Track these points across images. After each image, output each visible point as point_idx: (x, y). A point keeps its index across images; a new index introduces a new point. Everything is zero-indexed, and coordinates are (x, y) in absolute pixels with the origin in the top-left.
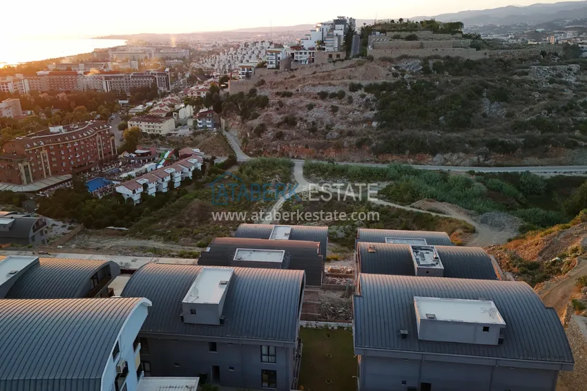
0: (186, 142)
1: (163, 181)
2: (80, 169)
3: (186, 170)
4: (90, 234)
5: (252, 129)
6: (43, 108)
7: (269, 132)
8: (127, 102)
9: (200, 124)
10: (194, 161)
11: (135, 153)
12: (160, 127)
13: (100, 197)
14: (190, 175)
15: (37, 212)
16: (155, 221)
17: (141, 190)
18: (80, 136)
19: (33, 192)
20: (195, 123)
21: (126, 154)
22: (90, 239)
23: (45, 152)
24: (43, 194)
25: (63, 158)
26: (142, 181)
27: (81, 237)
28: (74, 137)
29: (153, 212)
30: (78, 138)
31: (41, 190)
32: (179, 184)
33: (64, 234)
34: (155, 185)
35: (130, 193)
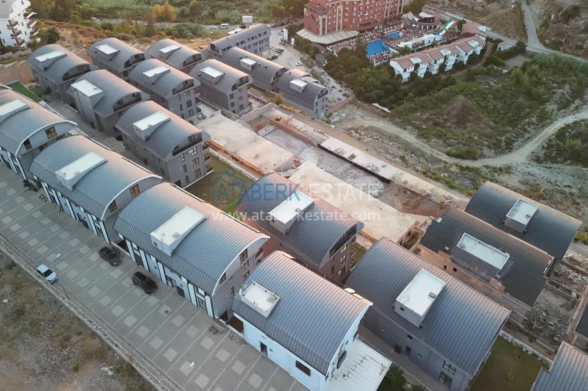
0: (475, 9)
1: (436, 62)
2: (366, 27)
3: (463, 53)
4: (359, 107)
5: (560, 11)
7: (582, 19)
10: (474, 43)
11: (418, 17)
13: (375, 65)
14: (465, 59)
15: (323, 67)
16: (415, 110)
17: (412, 69)
19: (324, 45)
21: (410, 16)
22: (357, 112)
23: (341, 7)
24: (331, 48)
25: (354, 14)
26: (415, 61)
27: (351, 106)
29: (416, 99)
31: (331, 44)
32: (451, 67)
33: (339, 99)
34: (426, 66)
35: (401, 71)
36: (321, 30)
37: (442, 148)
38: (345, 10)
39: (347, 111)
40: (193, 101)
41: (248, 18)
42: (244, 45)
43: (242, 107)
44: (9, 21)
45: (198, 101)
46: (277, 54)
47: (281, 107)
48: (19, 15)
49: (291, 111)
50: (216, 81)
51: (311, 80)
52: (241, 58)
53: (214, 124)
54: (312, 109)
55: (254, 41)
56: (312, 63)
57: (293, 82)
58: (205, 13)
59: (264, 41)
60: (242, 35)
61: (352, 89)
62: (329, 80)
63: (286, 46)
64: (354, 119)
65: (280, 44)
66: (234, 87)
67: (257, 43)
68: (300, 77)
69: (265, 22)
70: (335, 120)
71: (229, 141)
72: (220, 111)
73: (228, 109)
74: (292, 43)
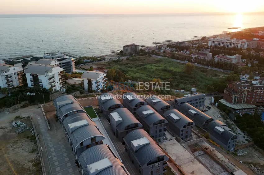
2: (260, 104)
4: (256, 150)
6: (251, 60)
15: (233, 121)
19: (235, 109)
22: (255, 153)
23: (246, 92)
24: (239, 112)
25: (254, 97)
27: (251, 148)
33: (243, 142)
36: (233, 101)
38: (248, 94)
39: (248, 151)
40: (163, 130)
41: (194, 90)
42: (191, 103)
43: (187, 137)
44: (97, 81)
45: (165, 130)
46: (207, 109)
47: (208, 141)
48: (101, 79)
49: (214, 145)
50: (176, 121)
51: (228, 129)
52: (189, 109)
53: (171, 144)
54: (227, 145)
55: (197, 101)
56: (227, 117)
57: (216, 127)
58: (174, 84)
59: (201, 102)
60: (191, 98)
61: (251, 137)
62: (237, 129)
63: (212, 106)
64: (253, 157)
65: (209, 104)
66: (185, 127)
67: (197, 103)
68: (221, 126)
69: (203, 92)
70: (240, 154)
71: (178, 157)
72: (175, 137)
73: (179, 137)
74: (216, 105)
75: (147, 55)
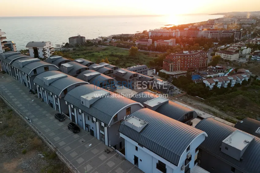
0: (243, 66)
1: (226, 82)
2: (191, 70)
3: (239, 79)
4: (189, 97)
6: (183, 43)
8: (217, 43)
9: (253, 58)
10: (245, 76)
11: (215, 67)
12: (231, 57)
13: (196, 83)
14: (241, 82)
15: (171, 82)
16: (217, 100)
17: (214, 84)
18: (194, 56)
19: (172, 75)
20: (251, 57)
21: (211, 67)
22: (188, 99)
23: (179, 60)
25: (186, 64)
26: (215, 80)
27: (185, 97)
28: (191, 56)
29: (217, 95)
30: (193, 56)
31: (175, 75)
32: (234, 86)
33: (179, 94)
34: (221, 83)
35: (209, 84)
36: (170, 69)
37: (234, 116)
38: (181, 62)
44: (43, 49)
48: (48, 48)
50: (123, 75)
55: (141, 71)
58: (121, 64)
59: (145, 71)
60: (136, 68)
63: (154, 75)
65: (152, 74)
66: (131, 77)
74: (157, 74)
75: (94, 46)
